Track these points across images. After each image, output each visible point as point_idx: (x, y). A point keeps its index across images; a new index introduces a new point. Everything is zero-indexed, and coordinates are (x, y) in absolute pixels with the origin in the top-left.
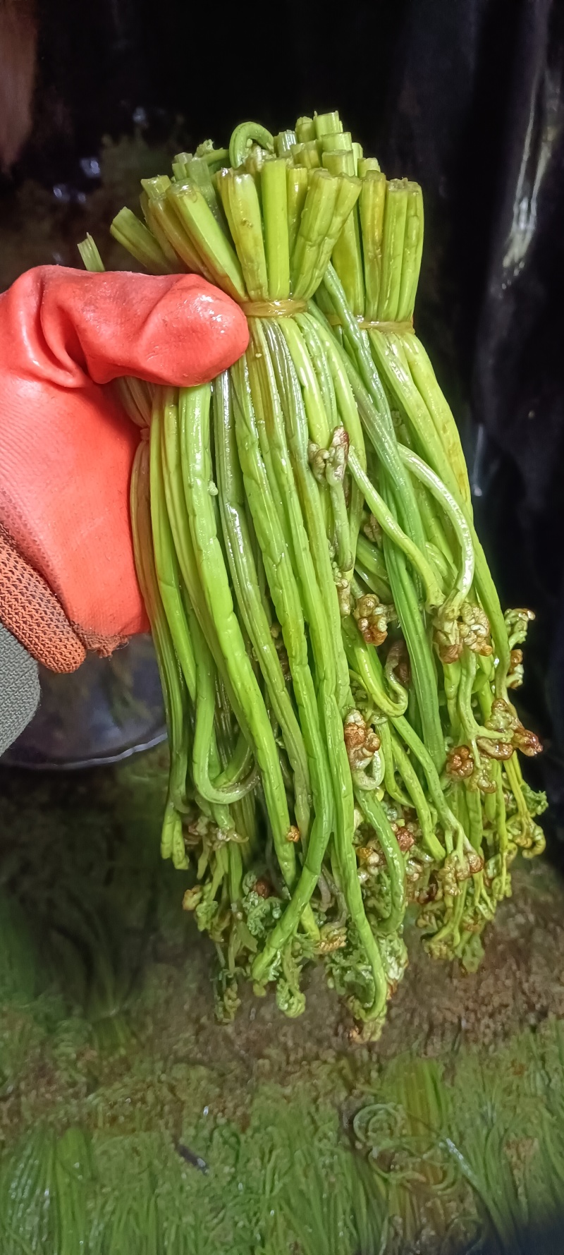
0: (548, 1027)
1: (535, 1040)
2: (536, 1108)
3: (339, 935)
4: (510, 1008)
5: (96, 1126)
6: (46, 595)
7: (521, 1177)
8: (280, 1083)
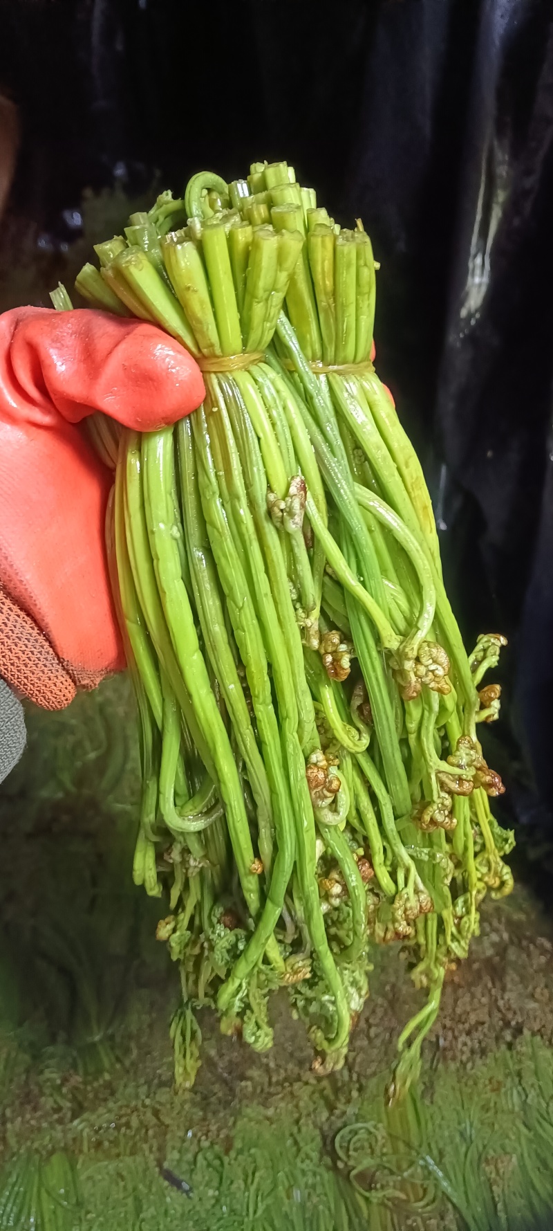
0: (524, 1043)
1: (512, 1057)
2: (514, 1124)
3: (304, 967)
4: (486, 1025)
5: (81, 1151)
6: (33, 635)
7: (500, 1192)
8: (263, 1105)
